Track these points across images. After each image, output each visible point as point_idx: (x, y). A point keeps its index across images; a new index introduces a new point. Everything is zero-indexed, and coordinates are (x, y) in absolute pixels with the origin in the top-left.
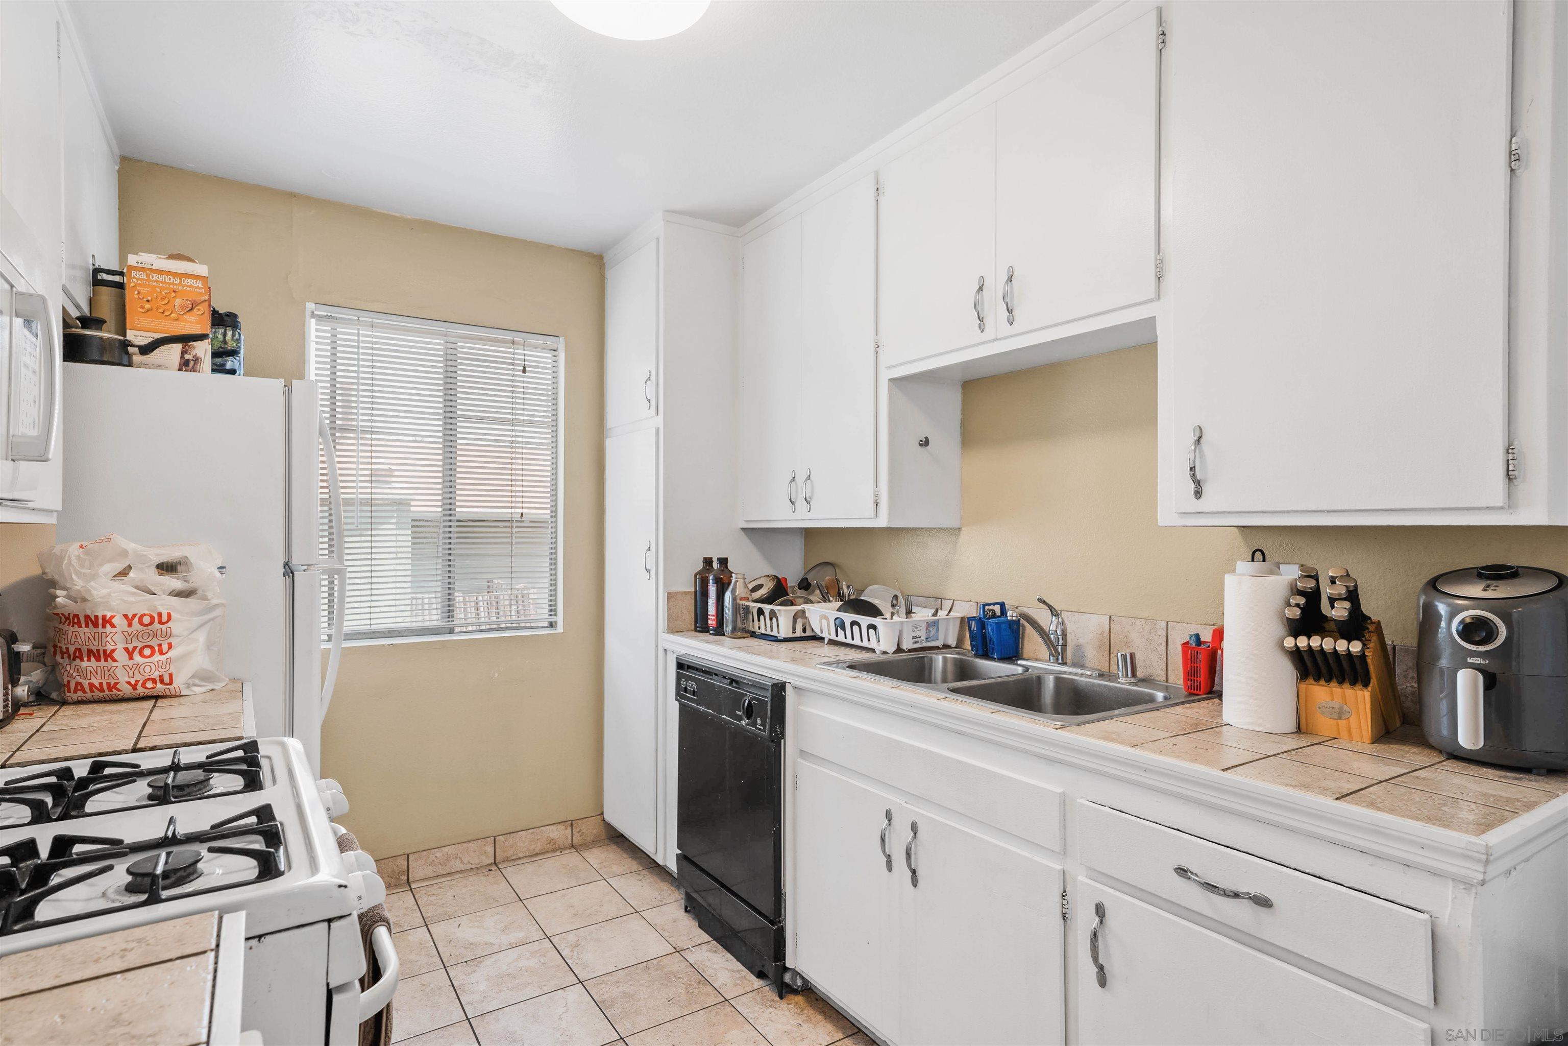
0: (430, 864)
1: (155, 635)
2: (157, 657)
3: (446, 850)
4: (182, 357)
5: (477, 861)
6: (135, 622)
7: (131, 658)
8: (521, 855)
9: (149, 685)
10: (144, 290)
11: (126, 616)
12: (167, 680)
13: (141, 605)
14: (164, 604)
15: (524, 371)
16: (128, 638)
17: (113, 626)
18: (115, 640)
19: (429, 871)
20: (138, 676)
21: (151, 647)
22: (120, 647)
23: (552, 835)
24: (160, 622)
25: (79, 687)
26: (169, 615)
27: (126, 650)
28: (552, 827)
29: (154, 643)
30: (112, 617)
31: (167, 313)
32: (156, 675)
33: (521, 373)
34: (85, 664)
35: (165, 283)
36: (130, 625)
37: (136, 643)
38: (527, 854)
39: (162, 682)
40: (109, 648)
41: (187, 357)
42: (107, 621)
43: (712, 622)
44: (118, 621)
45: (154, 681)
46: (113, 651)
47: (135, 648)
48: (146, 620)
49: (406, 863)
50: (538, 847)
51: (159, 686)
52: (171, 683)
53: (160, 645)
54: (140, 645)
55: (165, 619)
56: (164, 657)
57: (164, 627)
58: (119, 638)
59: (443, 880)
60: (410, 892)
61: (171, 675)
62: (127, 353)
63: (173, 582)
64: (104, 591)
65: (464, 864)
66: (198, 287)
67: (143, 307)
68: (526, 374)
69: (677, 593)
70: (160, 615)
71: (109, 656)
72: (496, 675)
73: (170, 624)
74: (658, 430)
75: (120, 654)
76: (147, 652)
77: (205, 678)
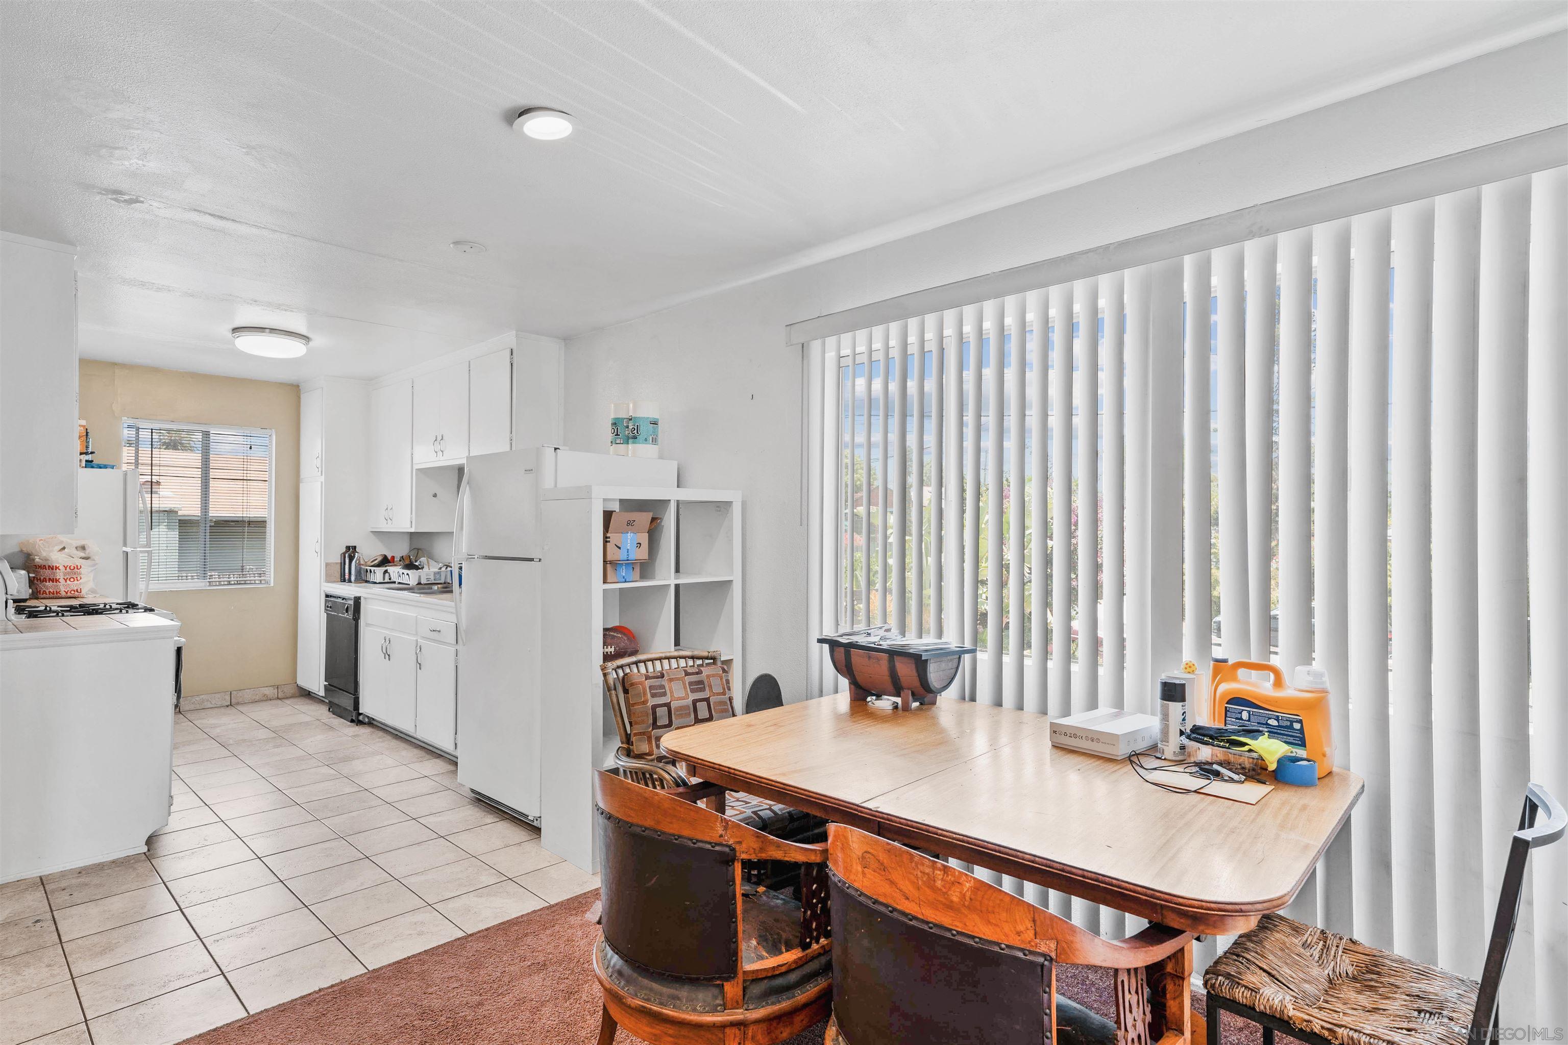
0: (192, 704)
1: (75, 574)
2: (76, 582)
3: (202, 696)
5: (220, 703)
6: (68, 568)
7: (66, 582)
9: (73, 592)
11: (64, 566)
12: (79, 591)
13: (70, 562)
14: (79, 562)
15: (251, 448)
16: (65, 574)
17: (59, 570)
18: (60, 575)
20: (68, 589)
21: (73, 578)
22: (62, 578)
23: (266, 693)
24: (77, 569)
25: (45, 592)
26: (81, 566)
27: (64, 579)
28: (266, 688)
29: (75, 577)
30: (59, 566)
32: (75, 589)
33: (249, 450)
34: (48, 584)
36: (66, 569)
37: (67, 577)
39: (77, 592)
40: (58, 578)
42: (57, 568)
43: (347, 577)
44: (61, 568)
45: (74, 591)
47: (67, 579)
48: (72, 568)
50: (257, 698)
51: (76, 593)
53: (78, 577)
54: (69, 577)
55: (79, 567)
56: (79, 582)
57: (78, 571)
60: (180, 714)
61: (81, 589)
63: (82, 554)
64: (55, 557)
65: (212, 704)
69: (331, 563)
70: (77, 566)
71: (57, 581)
73: (81, 570)
74: (322, 482)
75: (62, 580)
76: (72, 580)
77: (92, 592)
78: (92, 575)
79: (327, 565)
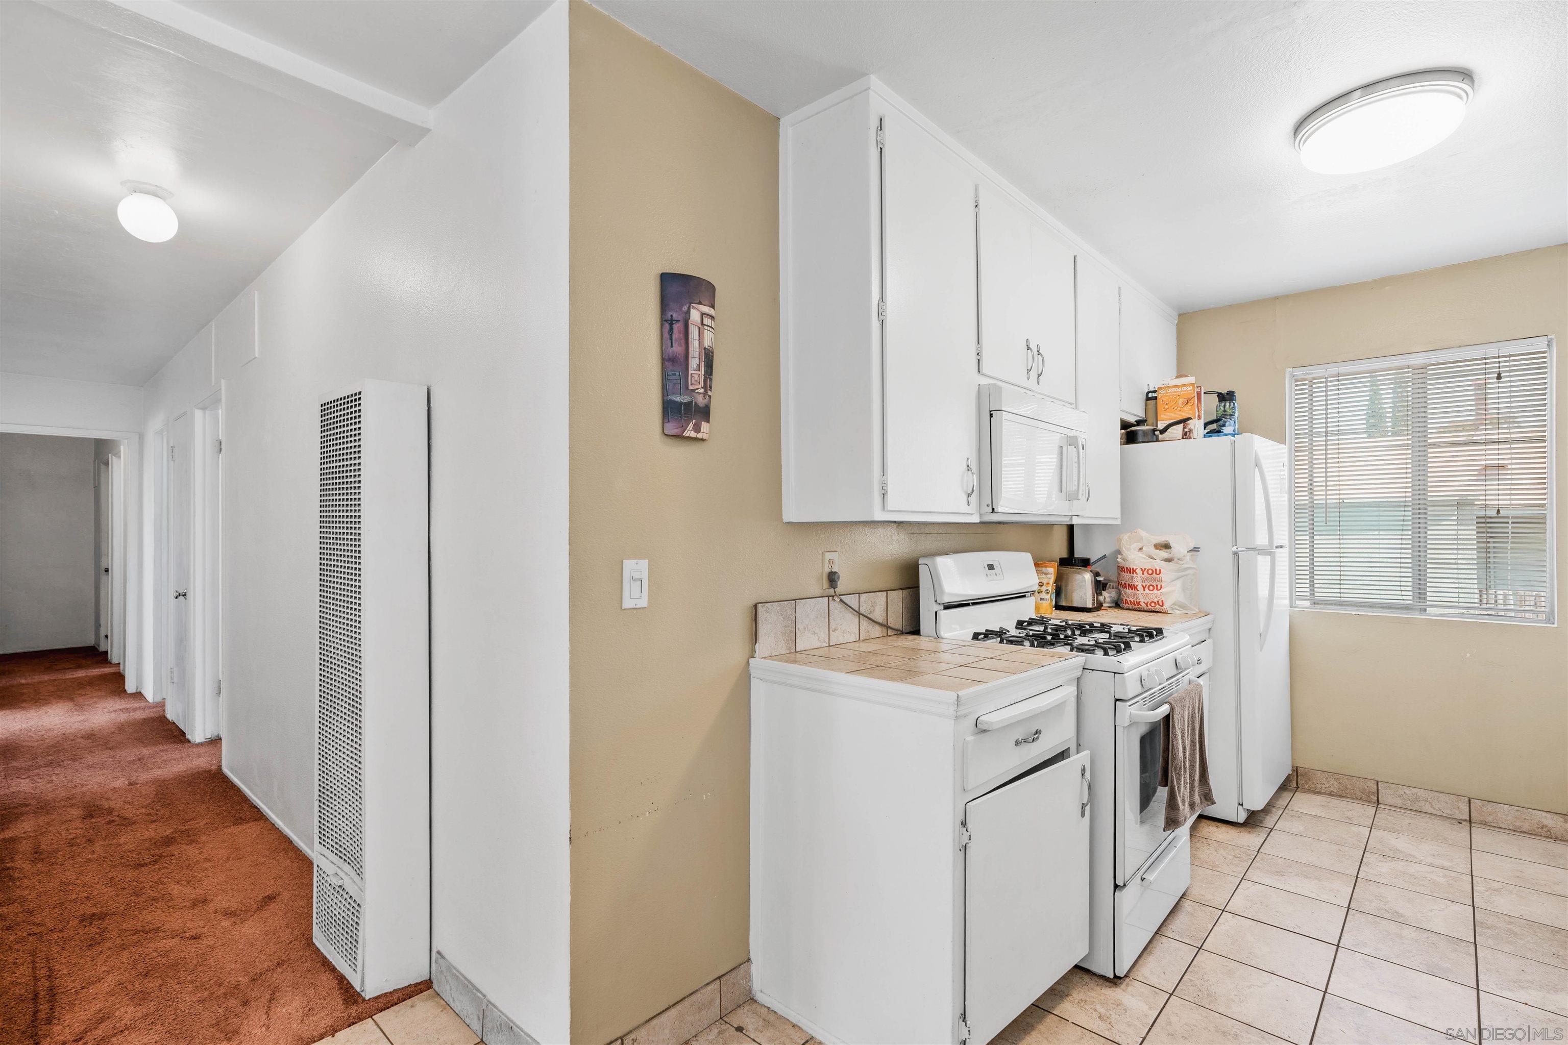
0: (1400, 796)
1: (1155, 580)
2: (1155, 591)
3: (1415, 790)
4: (1183, 430)
5: (1449, 812)
6: (1145, 572)
7: (1144, 590)
8: (1503, 826)
9: (1153, 605)
10: (1165, 399)
11: (1141, 569)
12: (1161, 604)
13: (1149, 564)
14: (1158, 564)
15: (1499, 377)
16: (1144, 580)
17: (1137, 574)
18: (1138, 580)
19: (1399, 802)
20: (1148, 600)
21: (1153, 586)
22: (1140, 584)
23: (1545, 822)
24: (1156, 574)
25: (1126, 602)
26: (1160, 570)
27: (1143, 586)
28: (1548, 815)
29: (1155, 584)
30: (1136, 569)
31: (1175, 408)
32: (1156, 600)
33: (1495, 380)
34: (1127, 591)
35: (1174, 392)
36: (1143, 574)
37: (1146, 583)
38: (1511, 828)
39: (1159, 604)
40: (1136, 584)
41: (1186, 430)
42: (1134, 571)
44: (1139, 571)
45: (1155, 603)
46: (1137, 585)
47: (1146, 585)
48: (1150, 572)
49: (1376, 787)
50: (1526, 827)
51: (1157, 606)
52: (1162, 606)
53: (1157, 585)
54: (1148, 584)
55: (1158, 572)
56: (1159, 592)
57: (1158, 576)
58: (1139, 579)
59: (1409, 812)
60: (1375, 809)
61: (1162, 601)
62: (1155, 434)
63: (1164, 554)
64: (1133, 556)
65: (1434, 809)
66: (1190, 390)
67: (1164, 408)
68: (1502, 380)
70: (1156, 570)
71: (1134, 588)
73: (1160, 575)
75: (1140, 588)
76: (1151, 588)
77: (1180, 606)
78: (1178, 584)
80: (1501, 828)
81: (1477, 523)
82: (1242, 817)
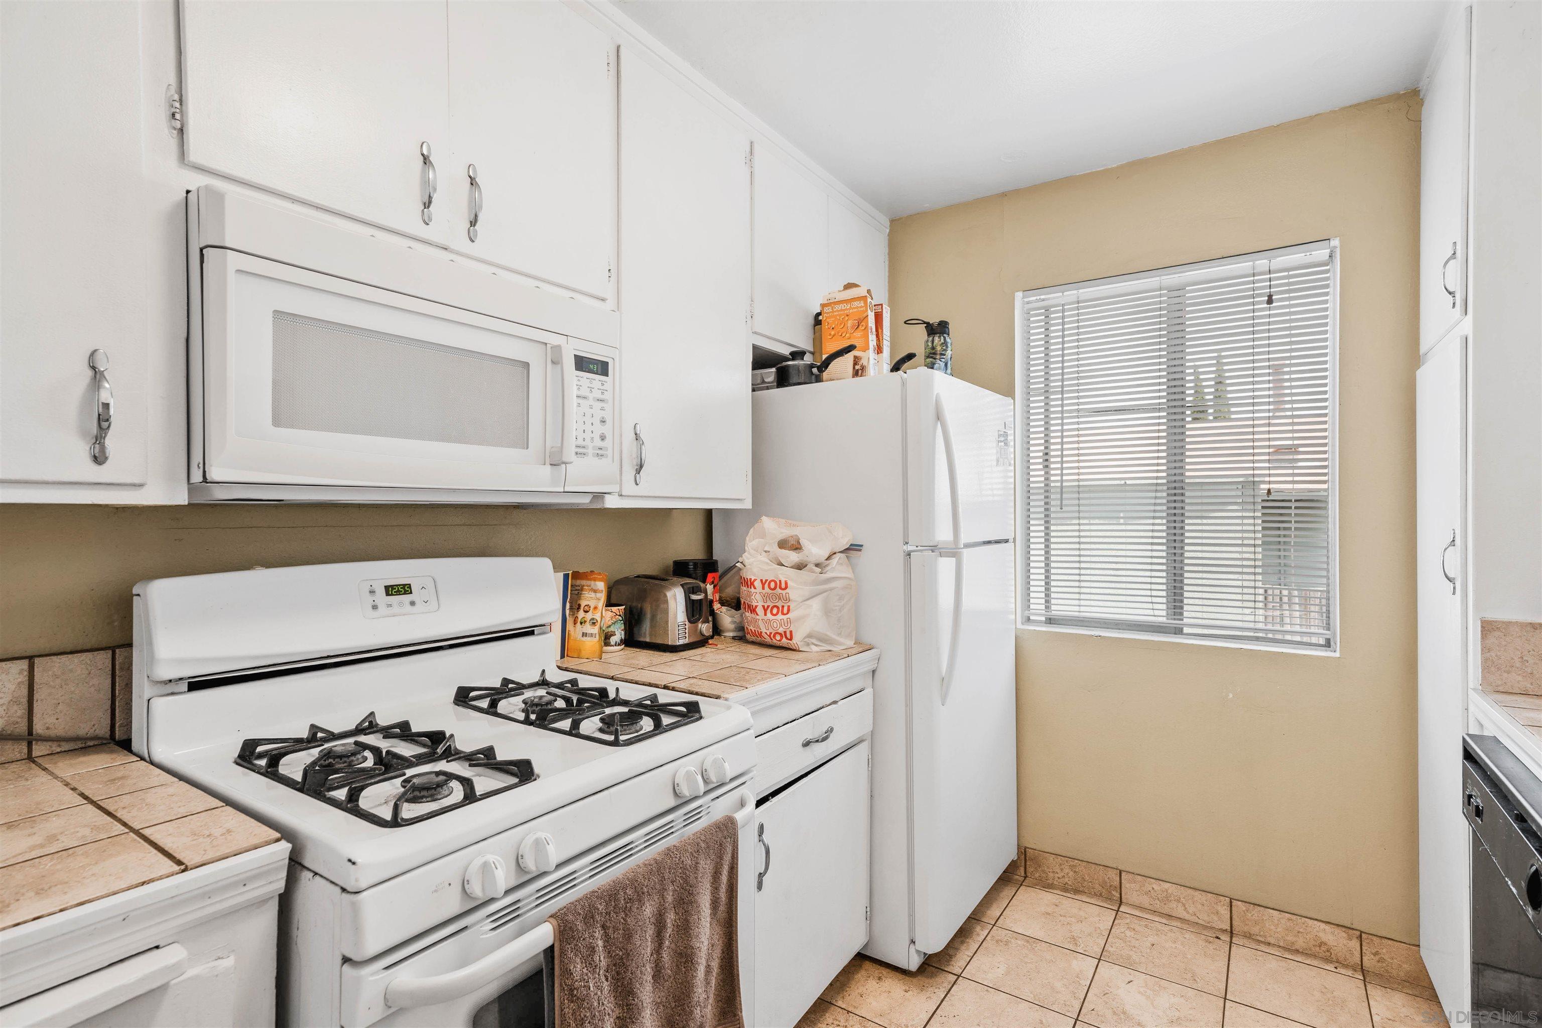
0: (1146, 893)
1: (780, 599)
2: (780, 616)
3: (1167, 885)
4: (854, 368)
5: (1206, 918)
6: (766, 586)
7: (765, 614)
8: (1272, 941)
9: (778, 637)
10: (830, 321)
11: (761, 580)
12: (788, 636)
13: (772, 573)
14: (784, 574)
15: (1270, 301)
16: (765, 597)
17: (755, 588)
18: (756, 599)
19: (1145, 901)
20: (771, 630)
21: (778, 607)
22: (760, 604)
23: (1324, 937)
24: (781, 588)
26: (786, 583)
27: (763, 606)
28: (1327, 927)
29: (780, 604)
30: (755, 580)
31: (843, 335)
32: (781, 630)
33: (1266, 305)
34: (747, 613)
35: (842, 310)
36: (763, 588)
37: (769, 603)
38: (1281, 944)
39: (786, 637)
40: (754, 604)
41: (857, 367)
44: (757, 584)
45: (781, 635)
46: (756, 607)
47: (768, 607)
48: (772, 585)
49: (1118, 879)
50: (1300, 944)
51: (784, 639)
52: (791, 639)
53: (783, 607)
54: (771, 605)
55: (783, 586)
56: (785, 617)
57: (784, 592)
58: (758, 597)
59: (1157, 919)
60: (1114, 913)
61: (791, 632)
62: (812, 373)
63: (793, 557)
64: (752, 560)
65: (1188, 913)
66: (861, 307)
67: (830, 335)
68: (1274, 304)
70: (780, 581)
71: (753, 610)
72: (1231, 696)
73: (787, 591)
74: (1466, 336)
75: (760, 610)
76: (775, 611)
77: (820, 640)
78: (816, 605)
79: (1488, 628)
80: (1269, 944)
81: (1263, 507)
82: (914, 963)
